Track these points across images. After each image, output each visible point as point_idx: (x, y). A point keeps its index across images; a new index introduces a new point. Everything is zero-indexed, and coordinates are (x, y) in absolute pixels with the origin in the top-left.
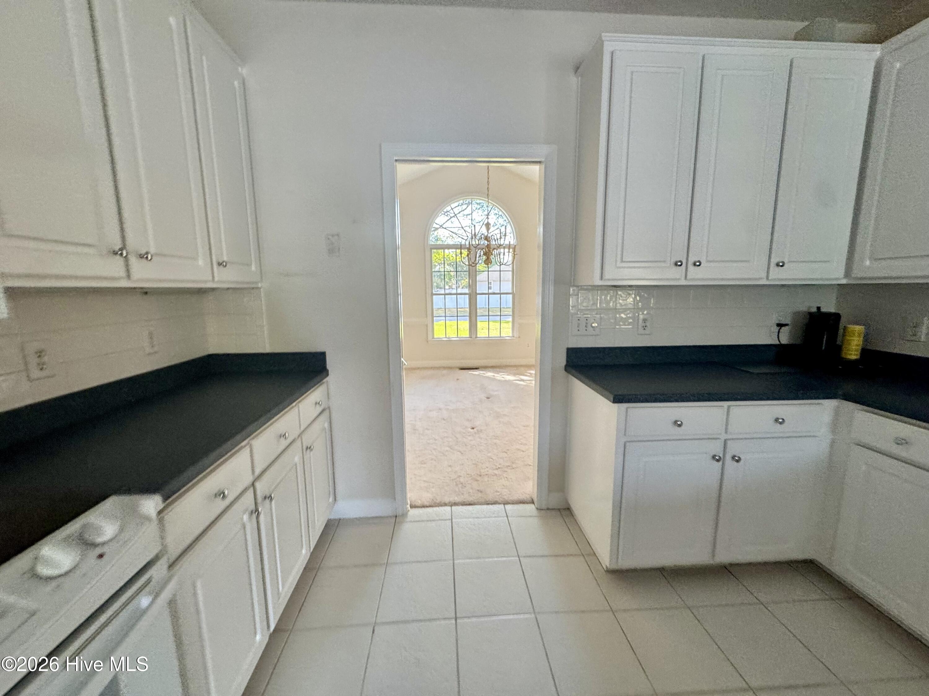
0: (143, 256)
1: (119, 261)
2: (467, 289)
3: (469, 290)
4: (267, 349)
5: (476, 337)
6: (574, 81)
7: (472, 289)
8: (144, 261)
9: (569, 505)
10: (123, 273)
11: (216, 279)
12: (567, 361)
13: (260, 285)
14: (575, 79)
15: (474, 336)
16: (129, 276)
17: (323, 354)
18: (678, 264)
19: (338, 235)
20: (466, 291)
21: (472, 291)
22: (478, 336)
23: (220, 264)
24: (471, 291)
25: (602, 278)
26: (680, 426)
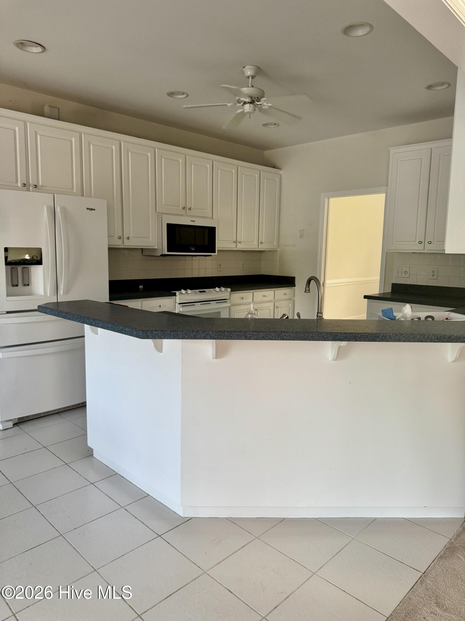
0: (240, 242)
1: (235, 244)
4: (278, 275)
8: (240, 243)
10: (235, 247)
11: (259, 248)
13: (278, 250)
16: (236, 247)
17: (294, 277)
18: (420, 243)
19: (303, 230)
23: (261, 243)
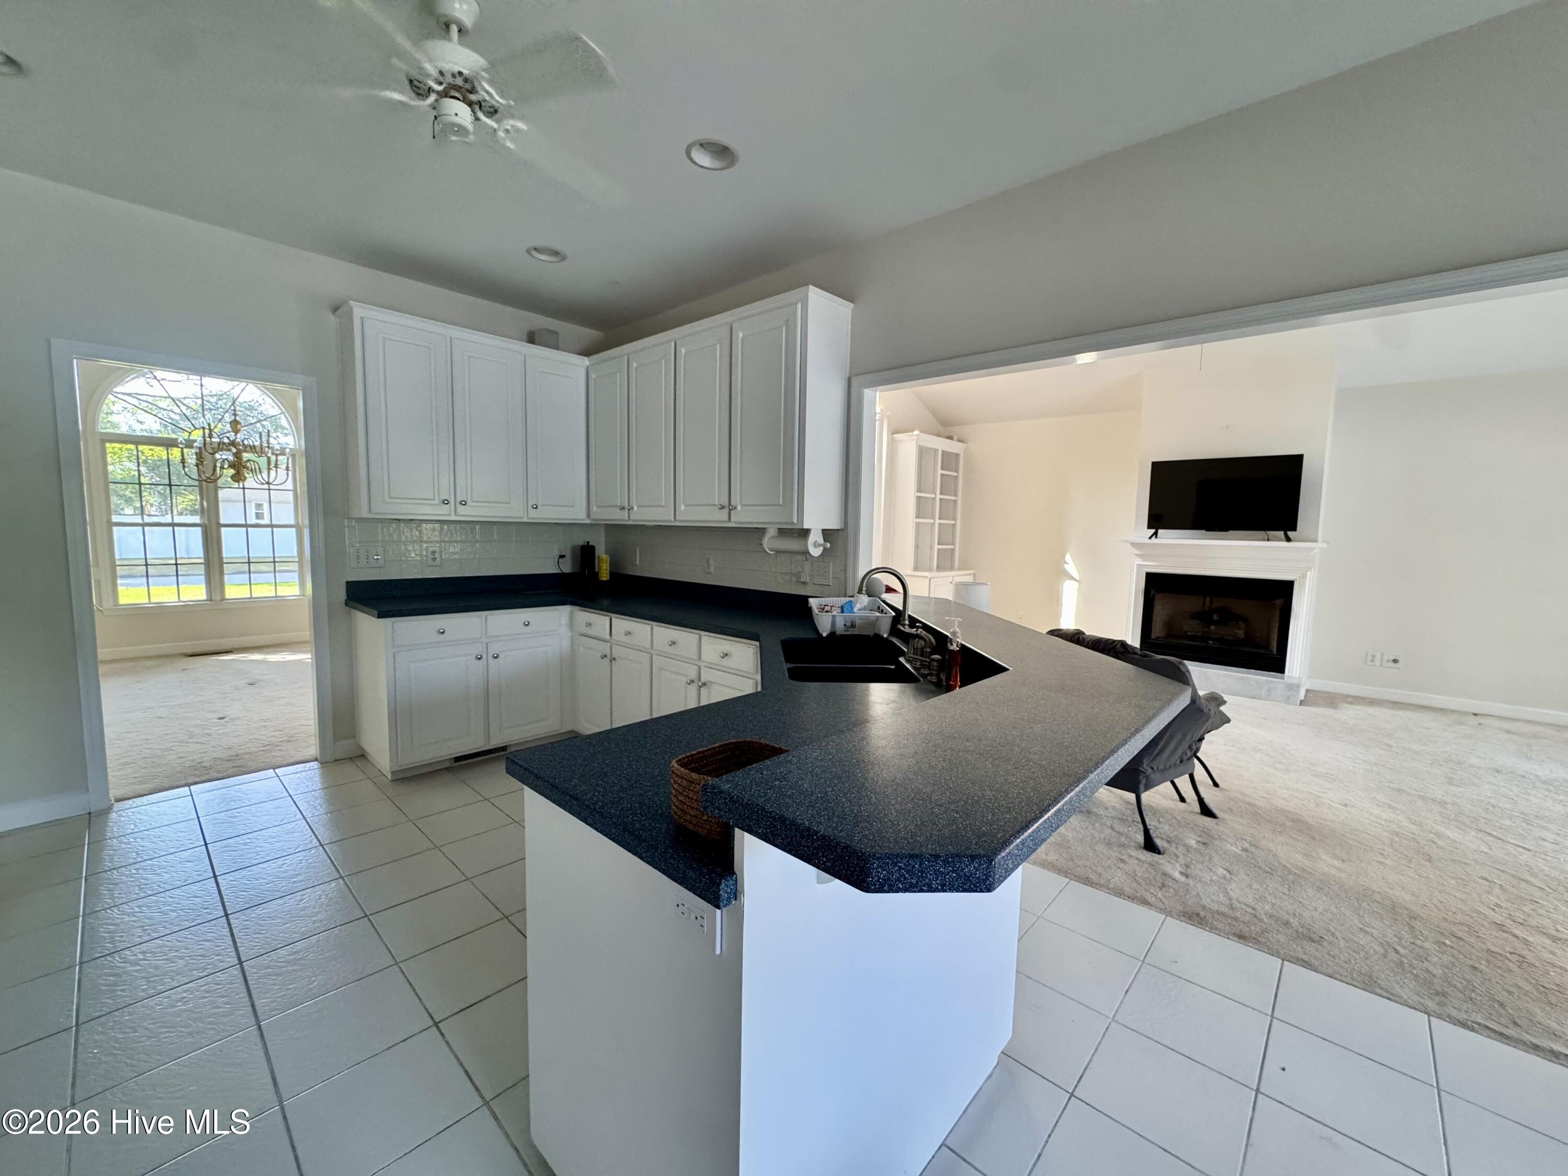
2: (198, 517)
3: (201, 518)
5: (223, 599)
6: (332, 319)
7: (208, 517)
9: (363, 749)
12: (348, 595)
14: (332, 317)
15: (219, 598)
18: (445, 502)
20: (197, 519)
21: (209, 520)
22: (227, 597)
24: (206, 518)
25: (370, 511)
26: (443, 633)
